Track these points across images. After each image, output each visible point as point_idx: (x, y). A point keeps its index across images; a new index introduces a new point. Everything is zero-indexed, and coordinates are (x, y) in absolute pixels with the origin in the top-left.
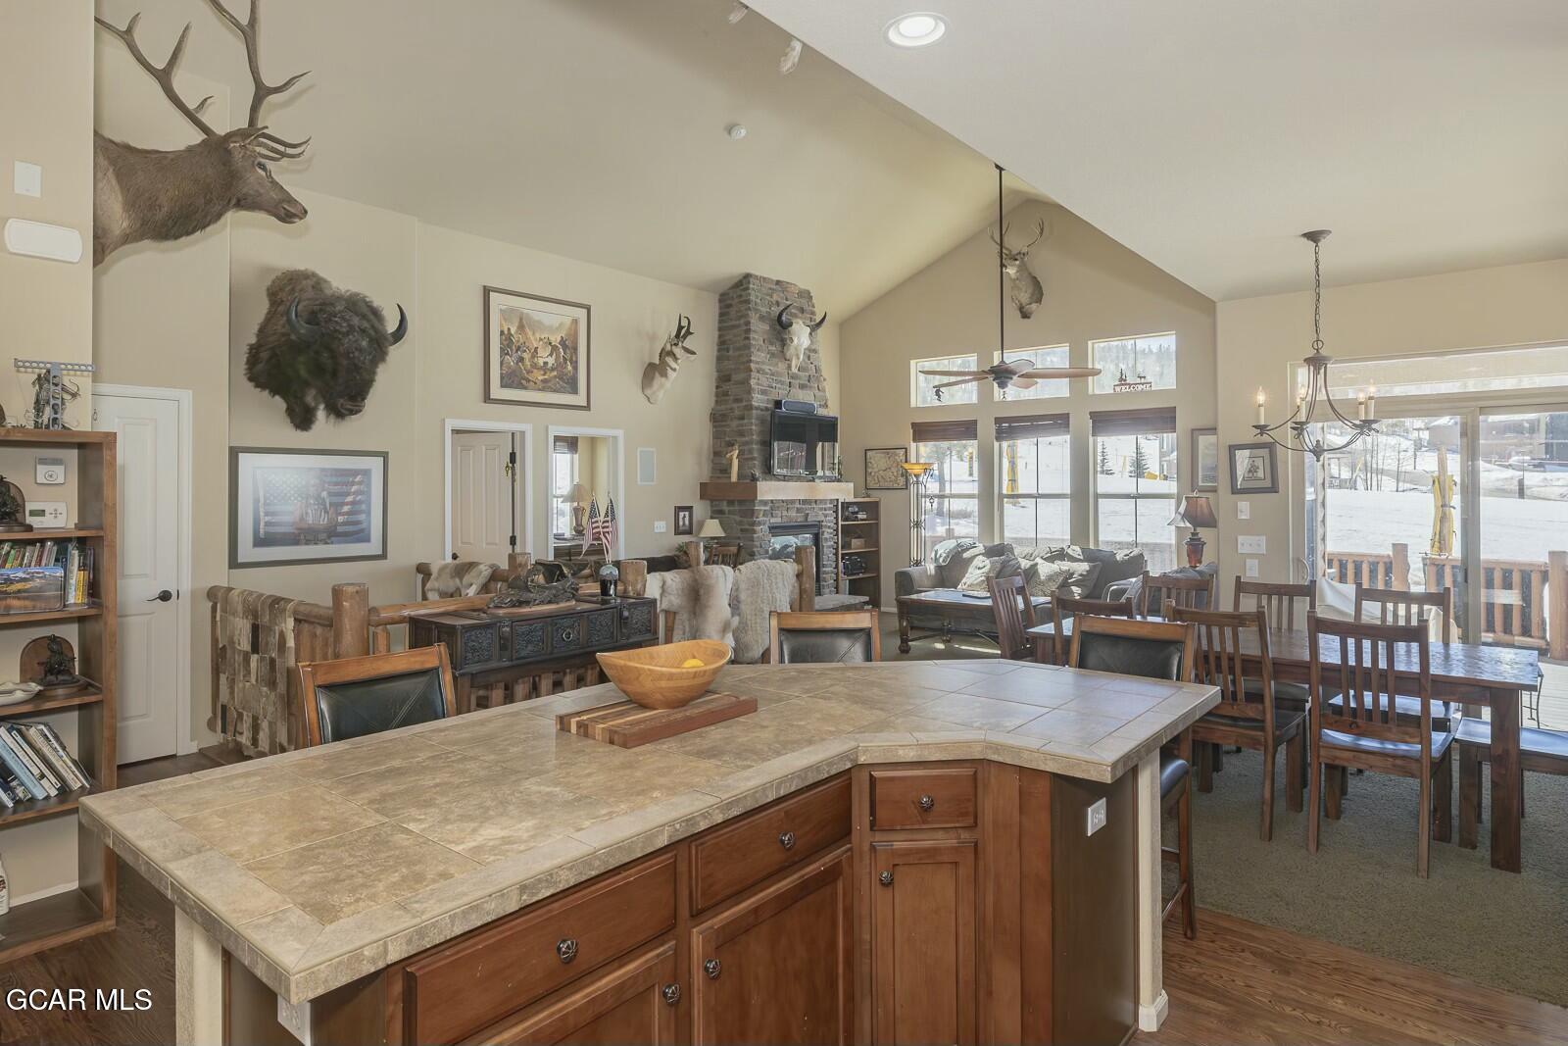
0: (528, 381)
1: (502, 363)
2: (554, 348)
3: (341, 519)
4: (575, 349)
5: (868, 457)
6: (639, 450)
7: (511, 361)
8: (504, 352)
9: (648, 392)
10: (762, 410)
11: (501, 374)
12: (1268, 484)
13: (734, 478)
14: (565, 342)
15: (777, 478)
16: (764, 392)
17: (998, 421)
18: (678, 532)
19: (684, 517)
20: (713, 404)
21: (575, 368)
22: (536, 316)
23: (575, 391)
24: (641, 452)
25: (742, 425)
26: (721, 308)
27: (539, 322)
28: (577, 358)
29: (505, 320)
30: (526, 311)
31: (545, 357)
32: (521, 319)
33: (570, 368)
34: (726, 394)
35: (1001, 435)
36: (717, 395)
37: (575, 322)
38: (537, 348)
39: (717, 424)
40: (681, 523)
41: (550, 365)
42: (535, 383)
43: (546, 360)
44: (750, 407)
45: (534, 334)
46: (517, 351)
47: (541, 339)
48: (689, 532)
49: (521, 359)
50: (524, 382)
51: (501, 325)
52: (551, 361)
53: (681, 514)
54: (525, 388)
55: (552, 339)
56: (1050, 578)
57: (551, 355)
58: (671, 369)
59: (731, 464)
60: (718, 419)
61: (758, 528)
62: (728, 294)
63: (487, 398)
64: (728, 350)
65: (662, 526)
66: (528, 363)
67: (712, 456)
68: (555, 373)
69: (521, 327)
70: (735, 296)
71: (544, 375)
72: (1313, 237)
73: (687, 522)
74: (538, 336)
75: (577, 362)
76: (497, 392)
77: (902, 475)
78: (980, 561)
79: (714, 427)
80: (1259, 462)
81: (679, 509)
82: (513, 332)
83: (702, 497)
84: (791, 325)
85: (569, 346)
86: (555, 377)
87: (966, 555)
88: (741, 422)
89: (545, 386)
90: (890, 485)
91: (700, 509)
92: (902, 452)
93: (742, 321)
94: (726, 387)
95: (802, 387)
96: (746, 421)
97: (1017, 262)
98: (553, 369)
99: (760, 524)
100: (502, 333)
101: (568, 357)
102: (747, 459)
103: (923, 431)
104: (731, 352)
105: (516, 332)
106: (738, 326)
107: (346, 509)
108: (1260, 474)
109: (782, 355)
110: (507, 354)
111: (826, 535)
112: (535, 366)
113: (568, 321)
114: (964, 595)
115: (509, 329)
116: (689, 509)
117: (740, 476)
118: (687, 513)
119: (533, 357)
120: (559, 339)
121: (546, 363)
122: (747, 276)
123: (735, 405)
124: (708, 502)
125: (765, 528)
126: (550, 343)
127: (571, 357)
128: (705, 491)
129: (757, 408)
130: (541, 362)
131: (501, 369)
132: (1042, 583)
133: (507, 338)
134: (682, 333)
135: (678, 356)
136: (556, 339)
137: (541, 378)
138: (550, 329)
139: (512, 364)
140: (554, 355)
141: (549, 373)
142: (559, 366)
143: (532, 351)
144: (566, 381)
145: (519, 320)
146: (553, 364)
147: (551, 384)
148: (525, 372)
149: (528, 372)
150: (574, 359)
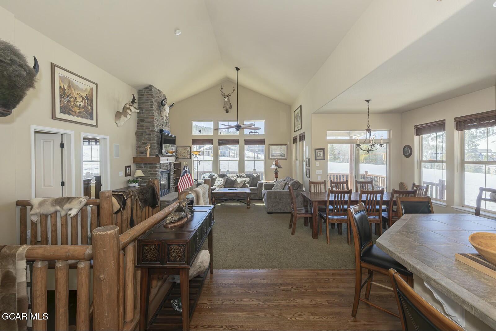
0: (73, 111)
1: (60, 101)
2: (83, 99)
4: (92, 101)
5: (177, 149)
6: (114, 144)
7: (65, 101)
8: (61, 96)
9: (117, 122)
10: (157, 132)
11: (60, 107)
12: (323, 158)
13: (148, 155)
14: (87, 97)
15: (164, 156)
16: (157, 126)
17: (219, 140)
18: (126, 175)
19: (128, 169)
20: (136, 129)
21: (92, 109)
22: (75, 83)
23: (91, 118)
24: (115, 145)
25: (150, 137)
26: (139, 95)
27: (77, 86)
29: (62, 82)
30: (71, 80)
31: (79, 102)
32: (69, 83)
33: (89, 108)
34: (143, 126)
35: (220, 144)
36: (138, 126)
37: (92, 89)
38: (76, 97)
39: (138, 136)
40: (127, 172)
41: (82, 106)
42: (76, 113)
43: (80, 103)
44: (154, 131)
45: (75, 91)
46: (67, 97)
47: (78, 94)
48: (130, 175)
49: (69, 101)
50: (71, 112)
51: (60, 84)
52: (82, 104)
53: (128, 168)
54: (71, 114)
55: (83, 95)
56: (241, 182)
57: (82, 101)
58: (129, 114)
59: (146, 151)
60: (139, 135)
61: (157, 172)
62: (142, 91)
63: (54, 117)
64: (143, 111)
65: (122, 173)
66: (72, 103)
67: (136, 148)
68: (84, 110)
69: (69, 87)
70: (145, 92)
72: (368, 101)
73: (129, 172)
74: (77, 92)
75: (92, 106)
76: (58, 115)
77: (189, 155)
78: (218, 179)
79: (137, 137)
80: (321, 153)
81: (127, 167)
82: (65, 88)
83: (134, 162)
84: (165, 105)
85: (89, 99)
86: (84, 111)
87: (214, 177)
88: (150, 136)
89: (79, 115)
90: (185, 158)
91: (133, 167)
92: (189, 148)
93: (149, 101)
94: (141, 123)
95: (165, 126)
96: (151, 136)
97: (228, 97)
98: (83, 108)
99: (158, 171)
100: (60, 87)
101: (89, 103)
102: (153, 149)
103: (195, 142)
104: (144, 111)
105: (67, 88)
106: (147, 103)
108: (321, 156)
109: (160, 114)
110: (63, 98)
111: (172, 174)
112: (75, 105)
113: (89, 89)
114: (228, 189)
115: (64, 86)
116: (130, 166)
117: (150, 155)
118: (129, 168)
119: (74, 101)
120: (85, 95)
121: (80, 105)
122: (151, 86)
123: (147, 130)
124: (135, 164)
125: (159, 173)
126: (82, 96)
127: (90, 104)
128: (135, 160)
129: (156, 132)
130: (78, 104)
131: (60, 104)
132: (239, 184)
133: (63, 90)
134: (133, 101)
135: (132, 110)
136: (84, 95)
137: (78, 111)
138: (81, 90)
139: (65, 103)
140: (83, 102)
141: (81, 109)
142: (85, 107)
143: (74, 98)
144: (88, 114)
145: (68, 83)
146: (83, 106)
147: (82, 114)
148: (71, 107)
149: (73, 108)
150: (91, 105)
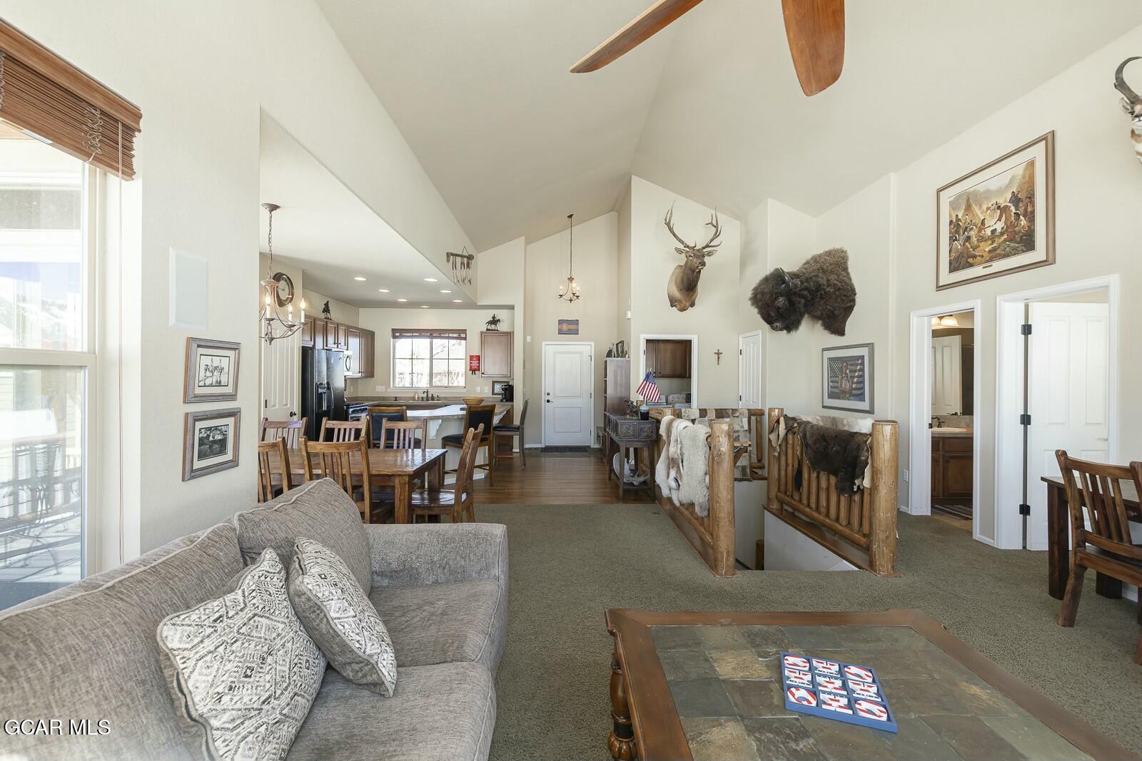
0: (974, 257)
1: (950, 251)
2: (1003, 210)
3: (854, 386)
4: (1031, 198)
8: (953, 239)
11: (950, 260)
21: (1031, 217)
22: (981, 188)
27: (988, 191)
28: (1033, 206)
29: (954, 209)
30: (972, 190)
31: (994, 224)
32: (968, 200)
33: (1023, 222)
37: (1031, 164)
38: (983, 222)
41: (999, 230)
42: (982, 257)
45: (980, 207)
46: (964, 233)
49: (969, 238)
50: (970, 260)
51: (950, 216)
52: (999, 226)
54: (971, 265)
57: (999, 220)
63: (938, 286)
66: (974, 239)
68: (1005, 236)
69: (968, 208)
71: (992, 244)
74: (984, 207)
75: (1033, 212)
76: (947, 278)
86: (1005, 240)
89: (995, 255)
98: (1002, 234)
100: (951, 222)
101: (1021, 211)
105: (963, 217)
107: (855, 380)
110: (956, 240)
113: (1020, 171)
119: (980, 231)
120: (1009, 196)
121: (994, 231)
127: (1026, 210)
130: (988, 232)
131: (950, 256)
133: (955, 226)
136: (1004, 200)
137: (987, 250)
138: (1000, 191)
139: (959, 247)
140: (1003, 219)
141: (996, 240)
142: (1010, 229)
143: (980, 225)
144: (1018, 240)
145: (966, 202)
146: (1003, 228)
147: (998, 251)
148: (971, 250)
149: (975, 248)
150: (1029, 209)
